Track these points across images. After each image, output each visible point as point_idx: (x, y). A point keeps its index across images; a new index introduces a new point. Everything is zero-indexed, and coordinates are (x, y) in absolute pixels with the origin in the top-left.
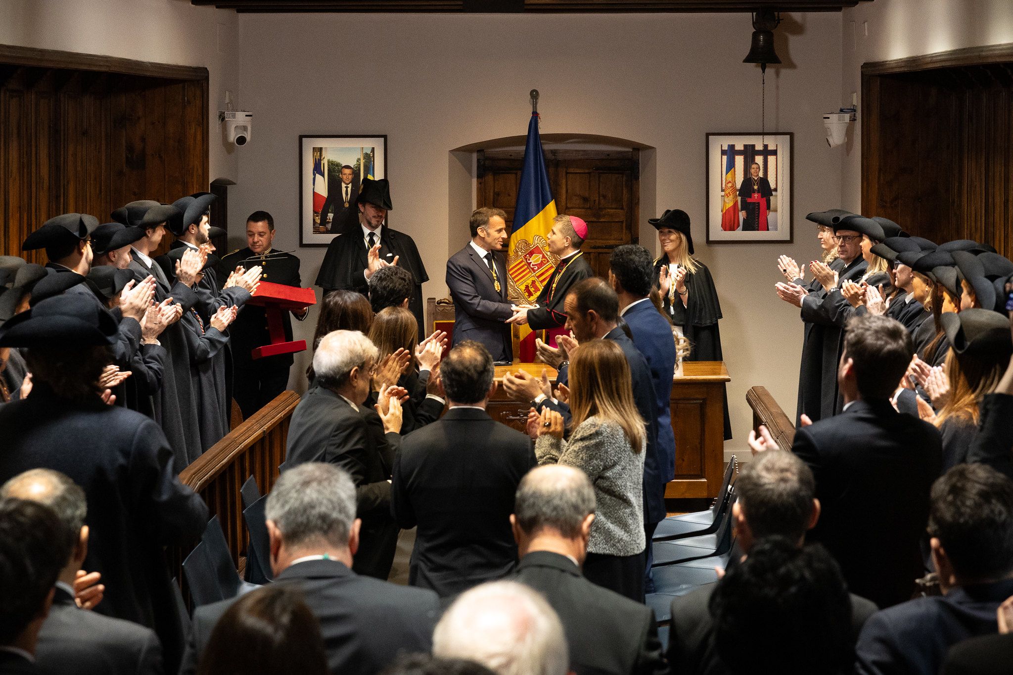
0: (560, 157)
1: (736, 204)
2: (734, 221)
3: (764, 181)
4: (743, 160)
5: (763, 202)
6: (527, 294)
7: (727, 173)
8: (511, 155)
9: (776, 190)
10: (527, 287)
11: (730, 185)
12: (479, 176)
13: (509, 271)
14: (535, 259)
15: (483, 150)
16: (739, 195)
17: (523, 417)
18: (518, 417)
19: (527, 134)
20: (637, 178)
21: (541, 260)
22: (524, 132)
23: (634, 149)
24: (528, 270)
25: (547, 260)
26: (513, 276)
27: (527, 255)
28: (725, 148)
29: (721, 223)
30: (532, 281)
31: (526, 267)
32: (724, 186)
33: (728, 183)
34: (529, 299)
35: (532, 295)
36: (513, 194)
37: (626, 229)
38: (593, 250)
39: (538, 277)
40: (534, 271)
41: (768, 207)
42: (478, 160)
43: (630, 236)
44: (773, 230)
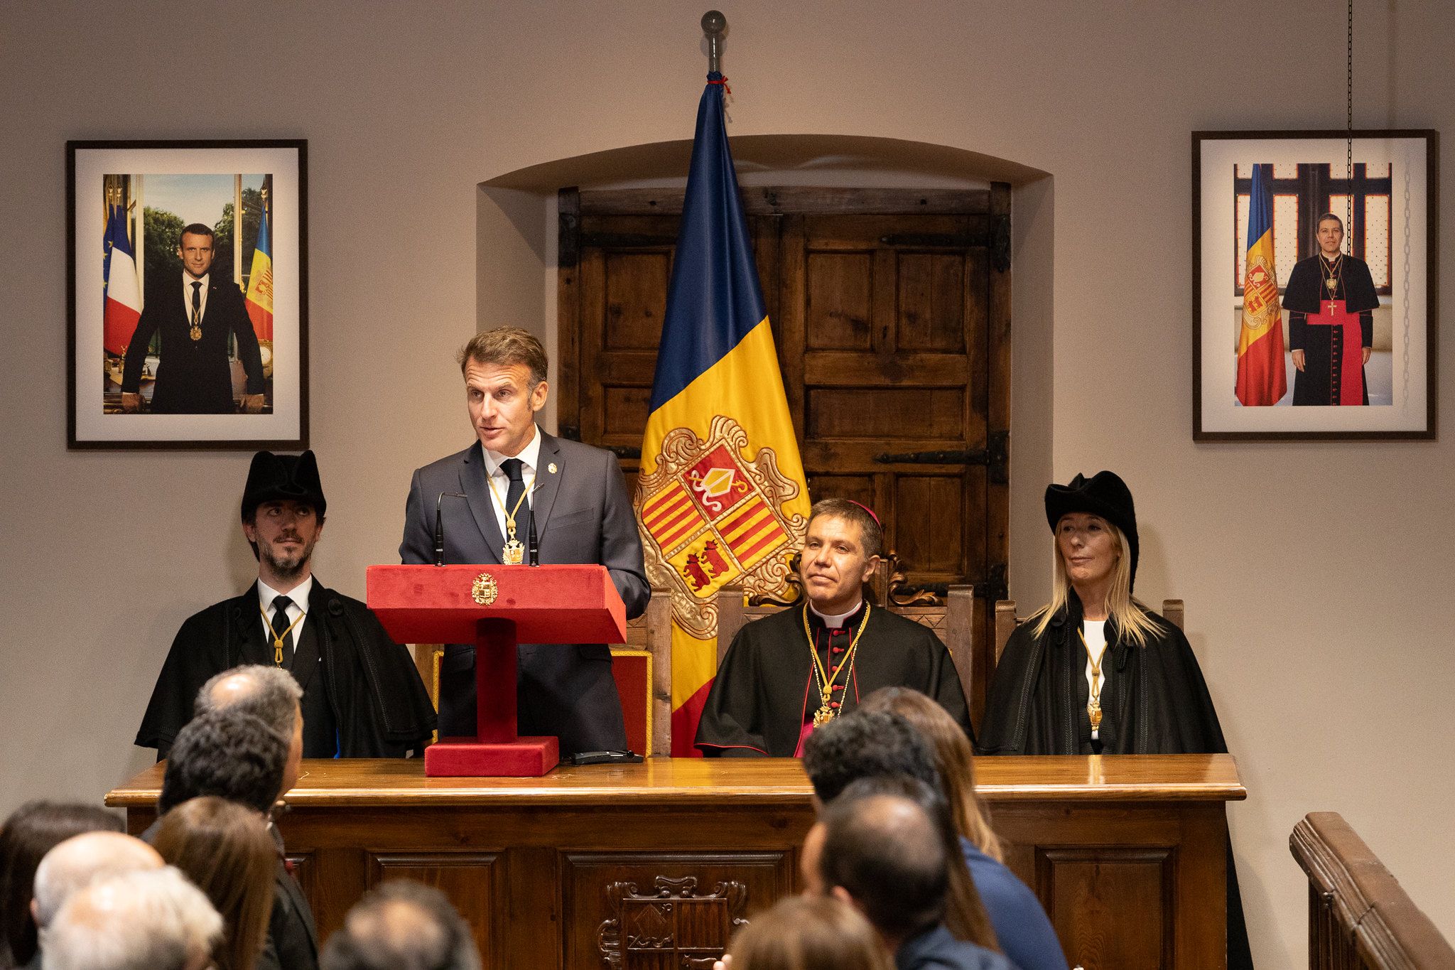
0: (788, 206)
1: (1275, 329)
2: (1271, 376)
3: (1355, 267)
4: (1295, 207)
5: (1352, 325)
6: (692, 579)
7: (1250, 244)
8: (653, 203)
9: (1387, 291)
10: (693, 560)
11: (1259, 277)
12: (566, 261)
13: (643, 516)
14: (716, 483)
15: (575, 189)
16: (1286, 305)
17: (668, 896)
18: (654, 898)
19: (692, 137)
20: (1003, 265)
21: (730, 484)
22: (684, 130)
23: (994, 184)
24: (696, 513)
25: (749, 484)
26: (653, 530)
27: (694, 472)
28: (1246, 173)
29: (1233, 384)
30: (707, 542)
31: (690, 503)
32: (1242, 280)
33: (1253, 273)
34: (697, 594)
35: (708, 583)
36: (659, 310)
37: (973, 405)
38: (883, 468)
39: (724, 532)
40: (713, 516)
41: (1367, 339)
42: (563, 217)
43: (983, 429)
44: (1378, 403)
